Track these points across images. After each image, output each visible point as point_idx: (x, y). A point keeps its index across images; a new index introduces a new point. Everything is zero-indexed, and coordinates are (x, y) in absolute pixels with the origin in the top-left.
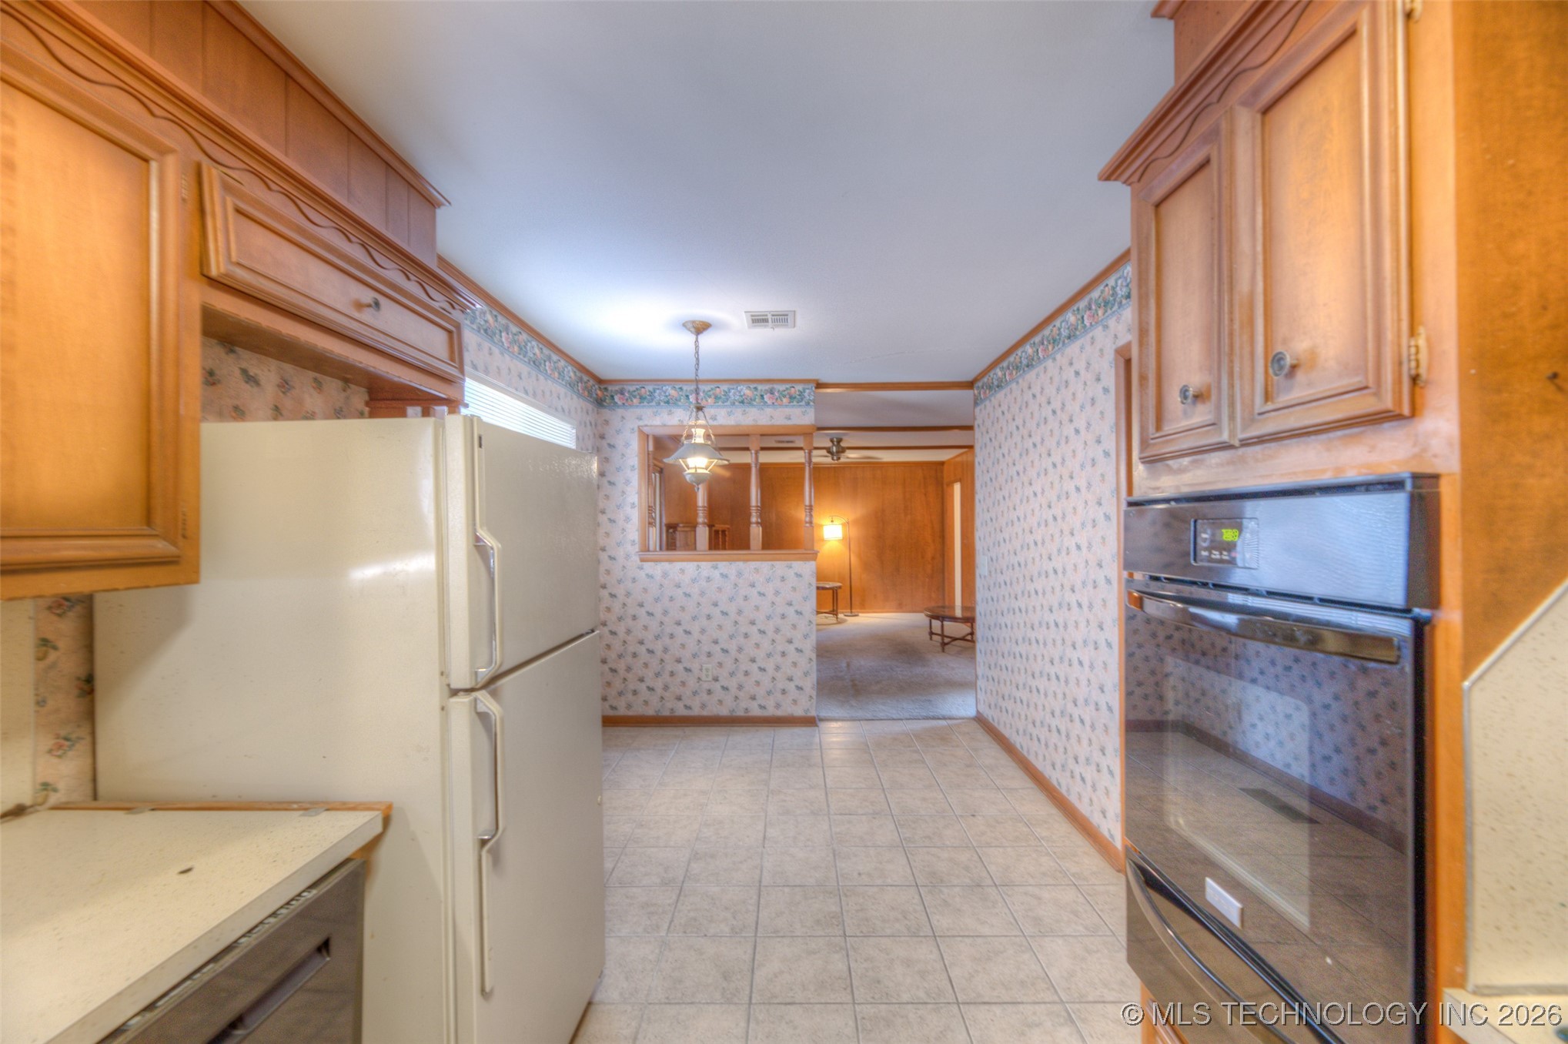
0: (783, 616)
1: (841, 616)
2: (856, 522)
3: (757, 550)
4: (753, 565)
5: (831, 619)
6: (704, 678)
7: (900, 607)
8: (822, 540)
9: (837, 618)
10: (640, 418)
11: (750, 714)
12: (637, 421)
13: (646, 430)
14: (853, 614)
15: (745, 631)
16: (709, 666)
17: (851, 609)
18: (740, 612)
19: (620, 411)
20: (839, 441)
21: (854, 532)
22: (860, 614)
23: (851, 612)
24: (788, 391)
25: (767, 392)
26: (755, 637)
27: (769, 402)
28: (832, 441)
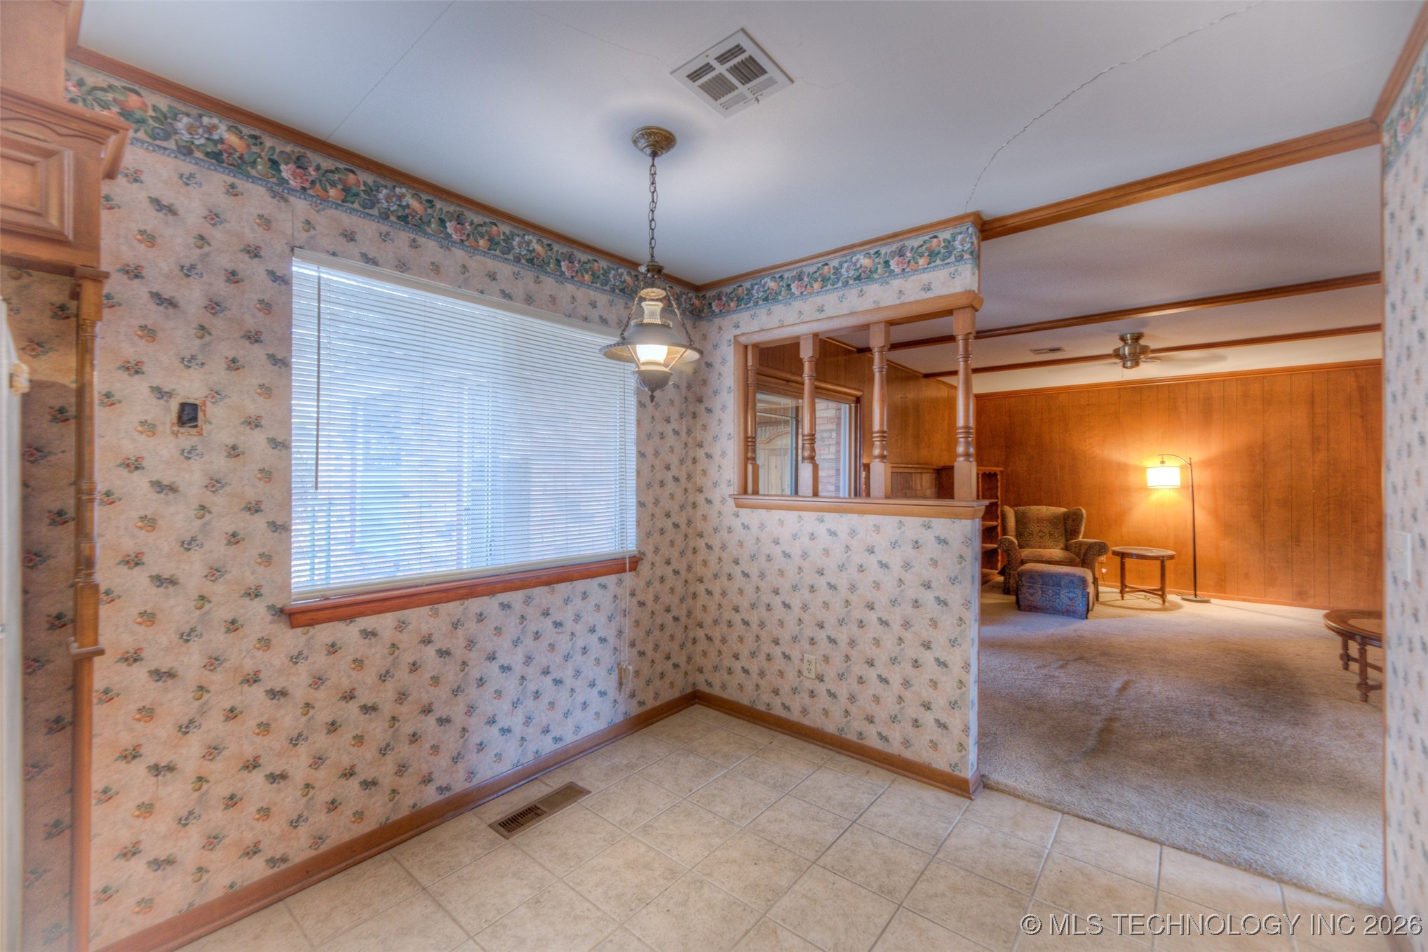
0: (916, 604)
1: (1171, 597)
2: (1208, 463)
3: (879, 498)
4: (872, 520)
5: (1156, 602)
6: (805, 673)
7: (1300, 598)
8: (1144, 489)
9: (1164, 601)
10: (737, 326)
11: (865, 742)
12: (734, 329)
13: (743, 340)
14: (1198, 599)
15: (859, 617)
16: (812, 658)
17: (1195, 590)
18: (852, 588)
19: (717, 321)
20: (1137, 337)
21: (1203, 477)
22: (1213, 600)
23: (1196, 595)
24: (928, 245)
25: (893, 254)
26: (874, 629)
27: (897, 270)
28: (1123, 339)
